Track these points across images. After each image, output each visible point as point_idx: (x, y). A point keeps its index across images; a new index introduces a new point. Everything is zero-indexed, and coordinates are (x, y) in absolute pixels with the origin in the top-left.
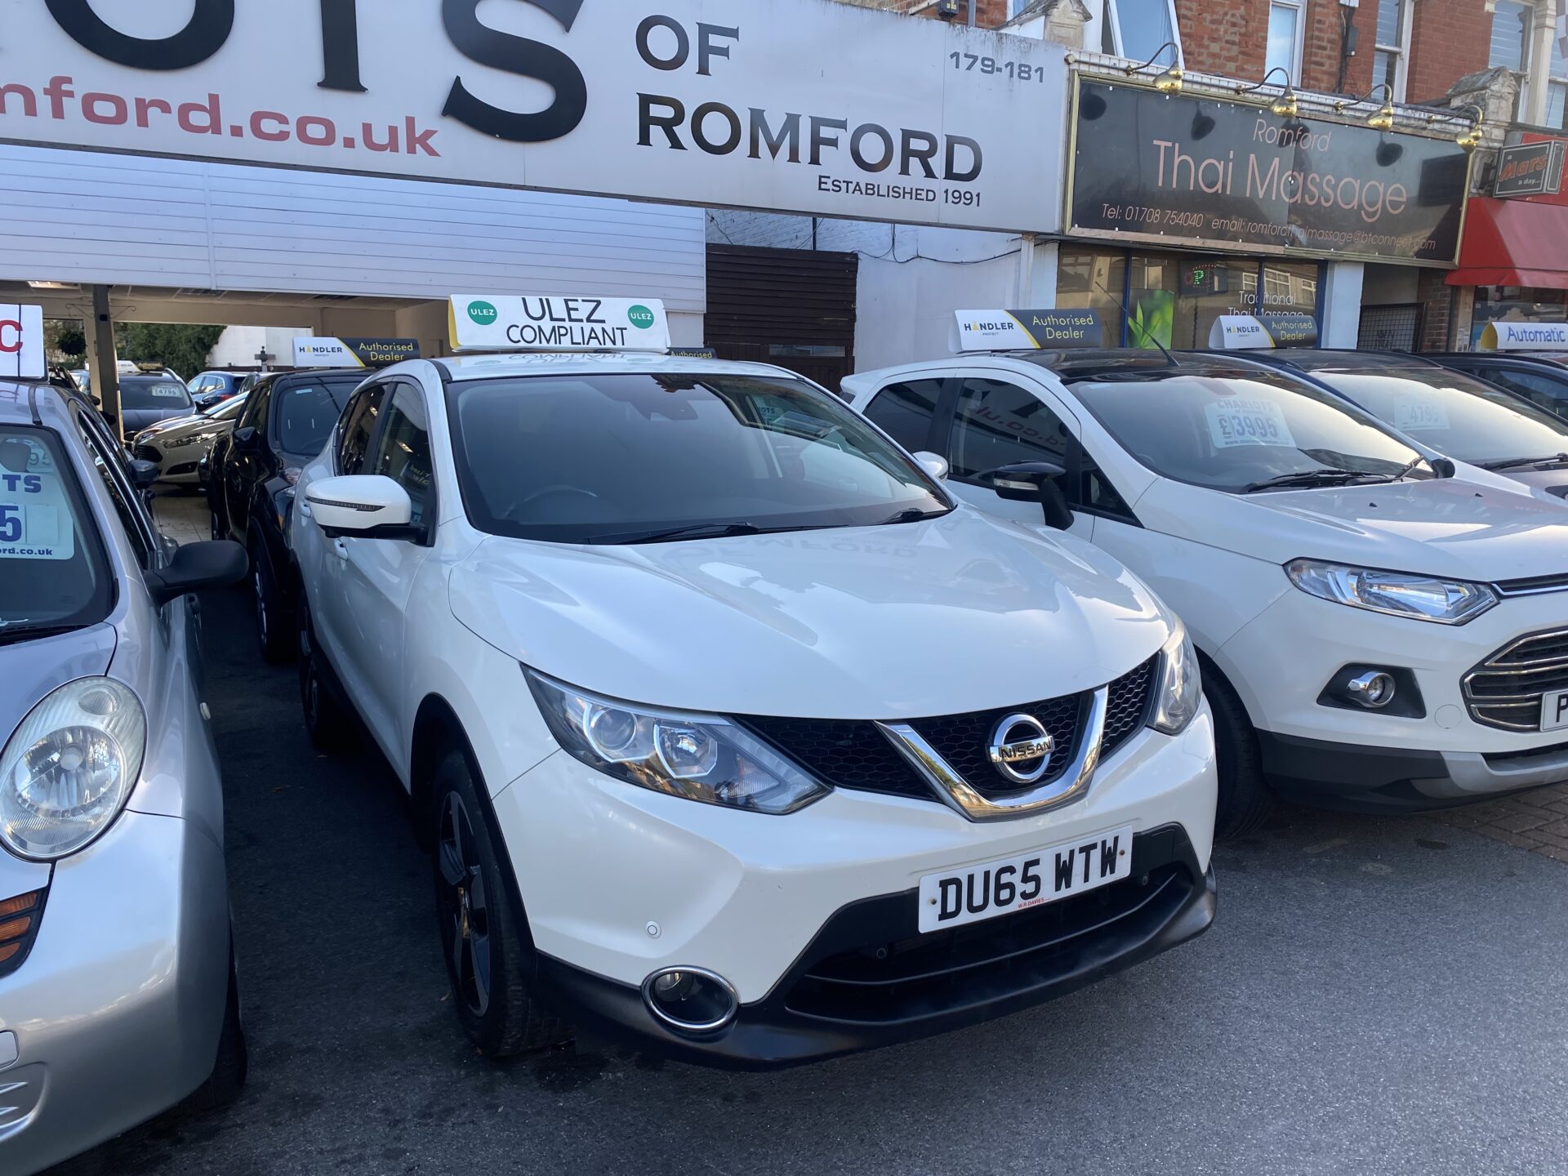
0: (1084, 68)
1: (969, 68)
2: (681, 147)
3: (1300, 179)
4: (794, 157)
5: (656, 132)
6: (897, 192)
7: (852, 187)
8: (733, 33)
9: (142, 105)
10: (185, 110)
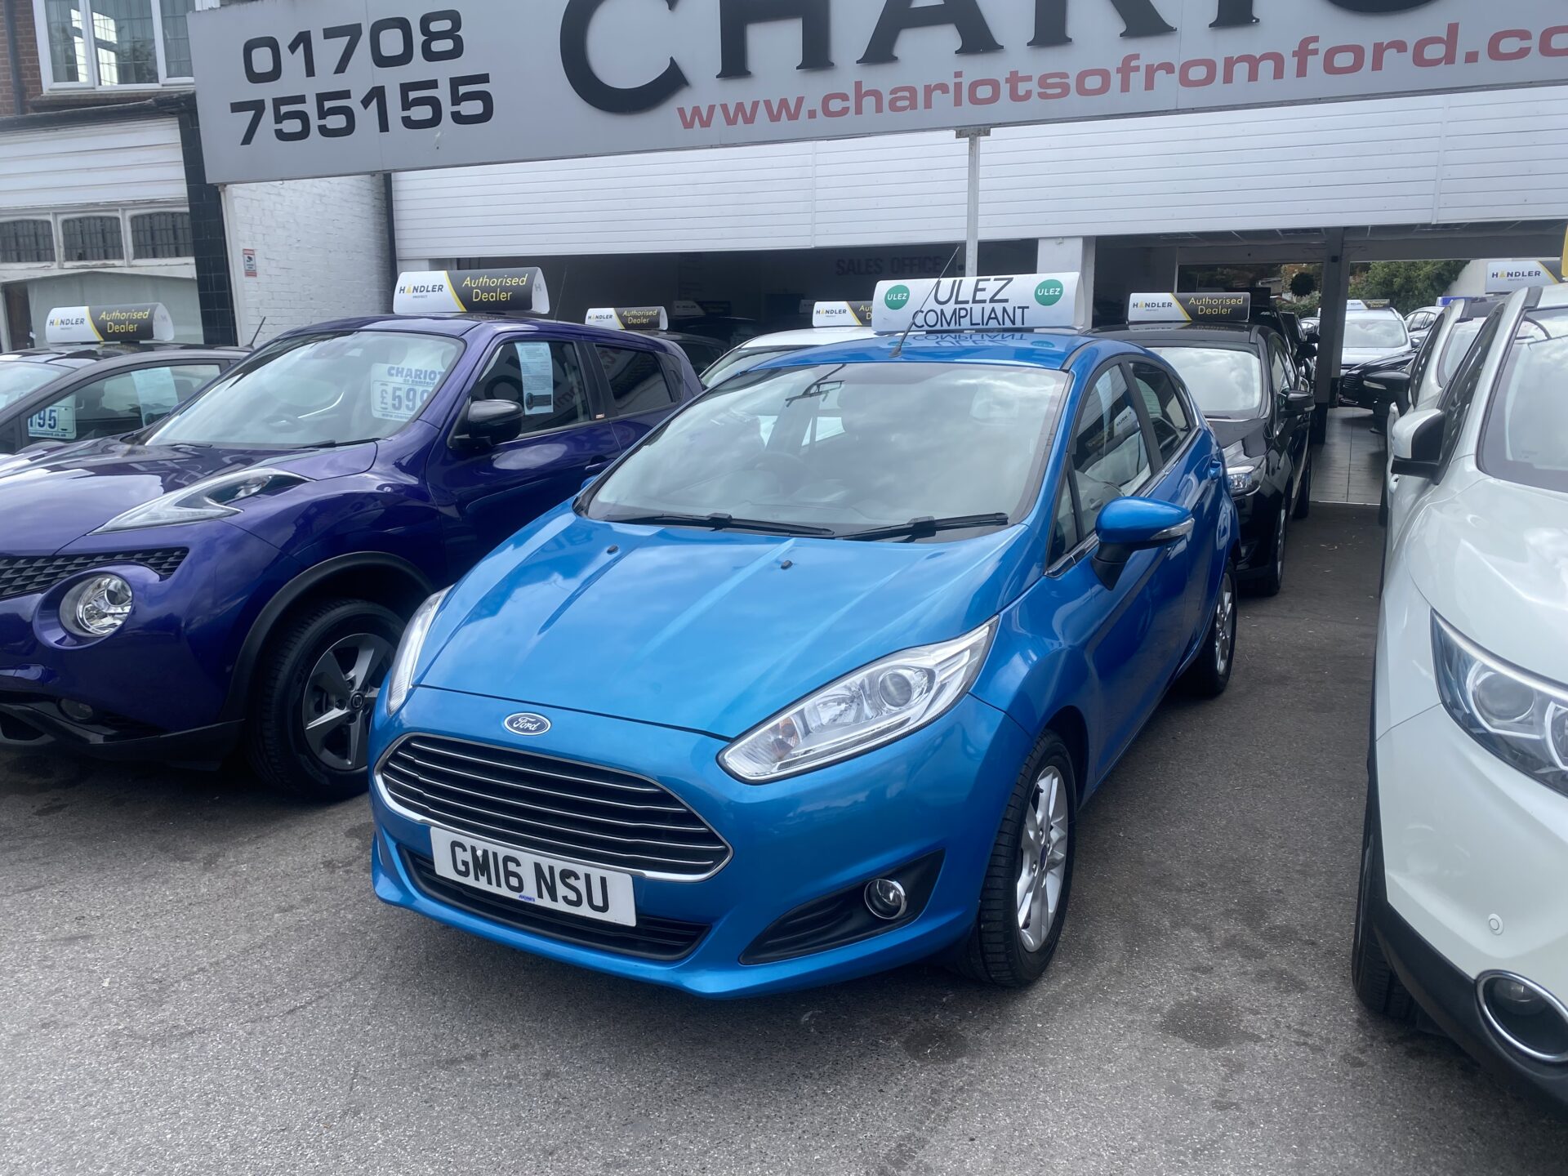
9: (1379, 49)
10: (1421, 45)
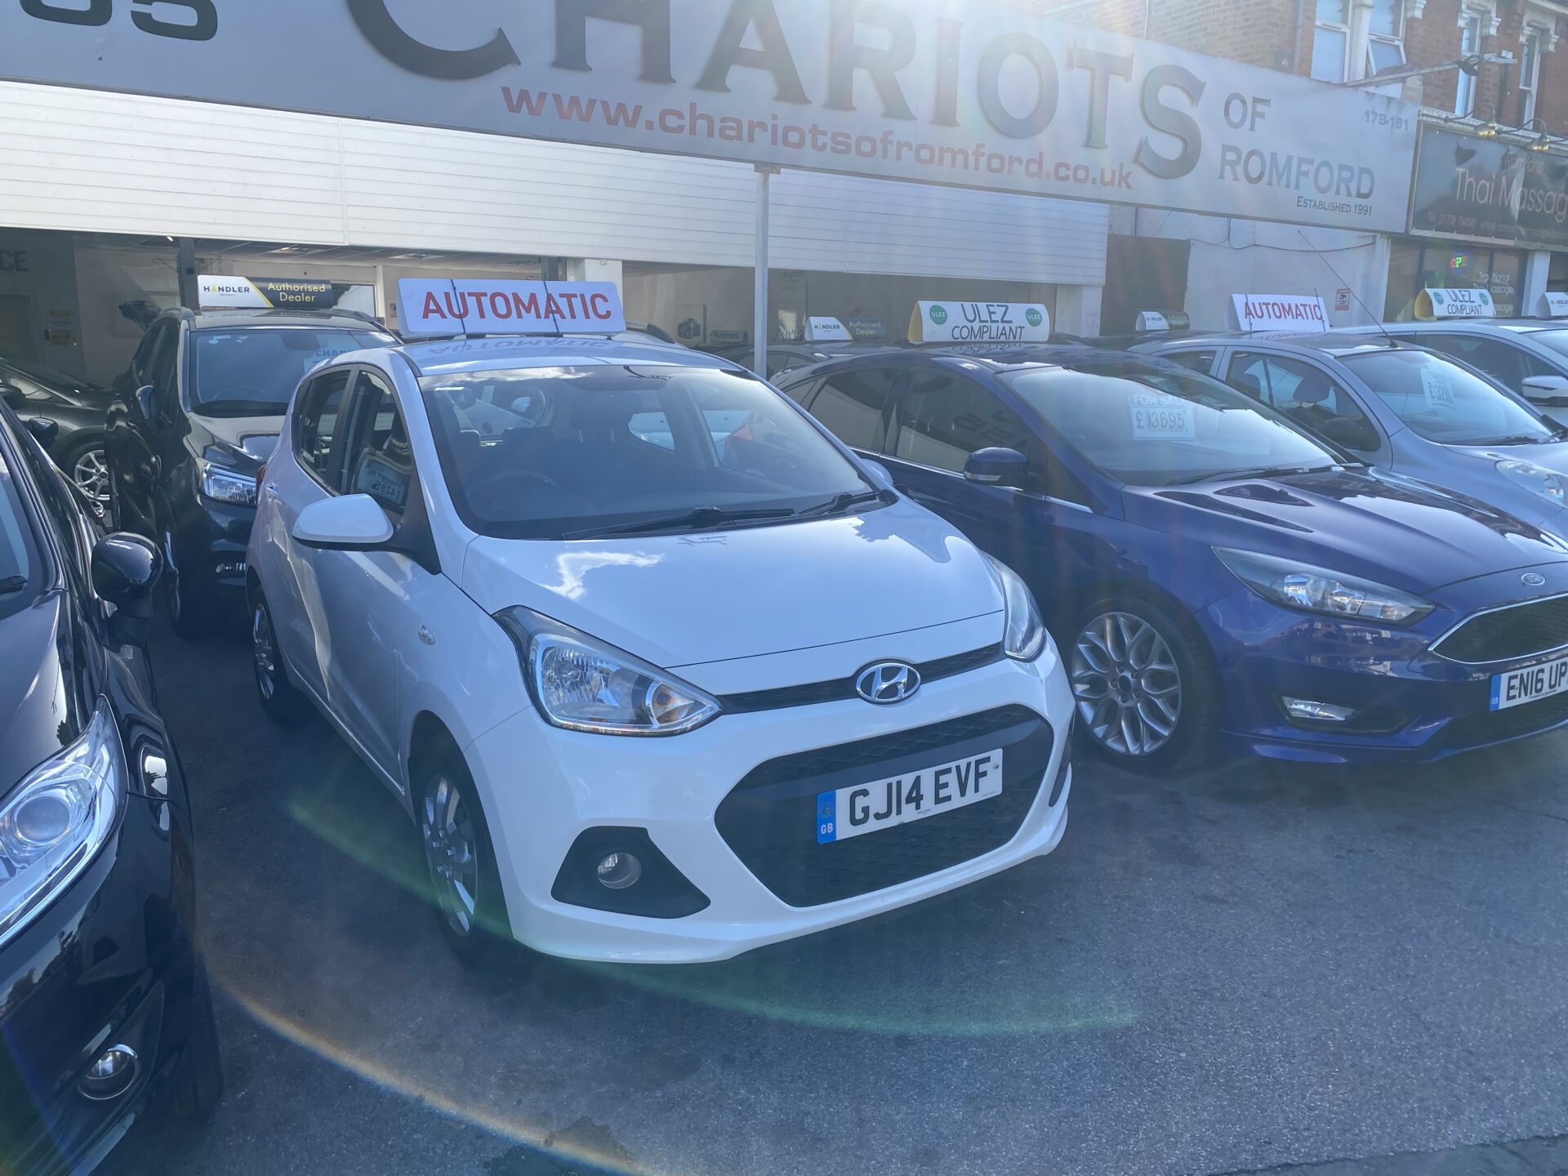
0: (1425, 118)
1: (1373, 122)
2: (1238, 180)
3: (1526, 193)
4: (1288, 186)
5: (1228, 169)
6: (1334, 207)
7: (1313, 203)
8: (1267, 102)
10: (1030, 161)
